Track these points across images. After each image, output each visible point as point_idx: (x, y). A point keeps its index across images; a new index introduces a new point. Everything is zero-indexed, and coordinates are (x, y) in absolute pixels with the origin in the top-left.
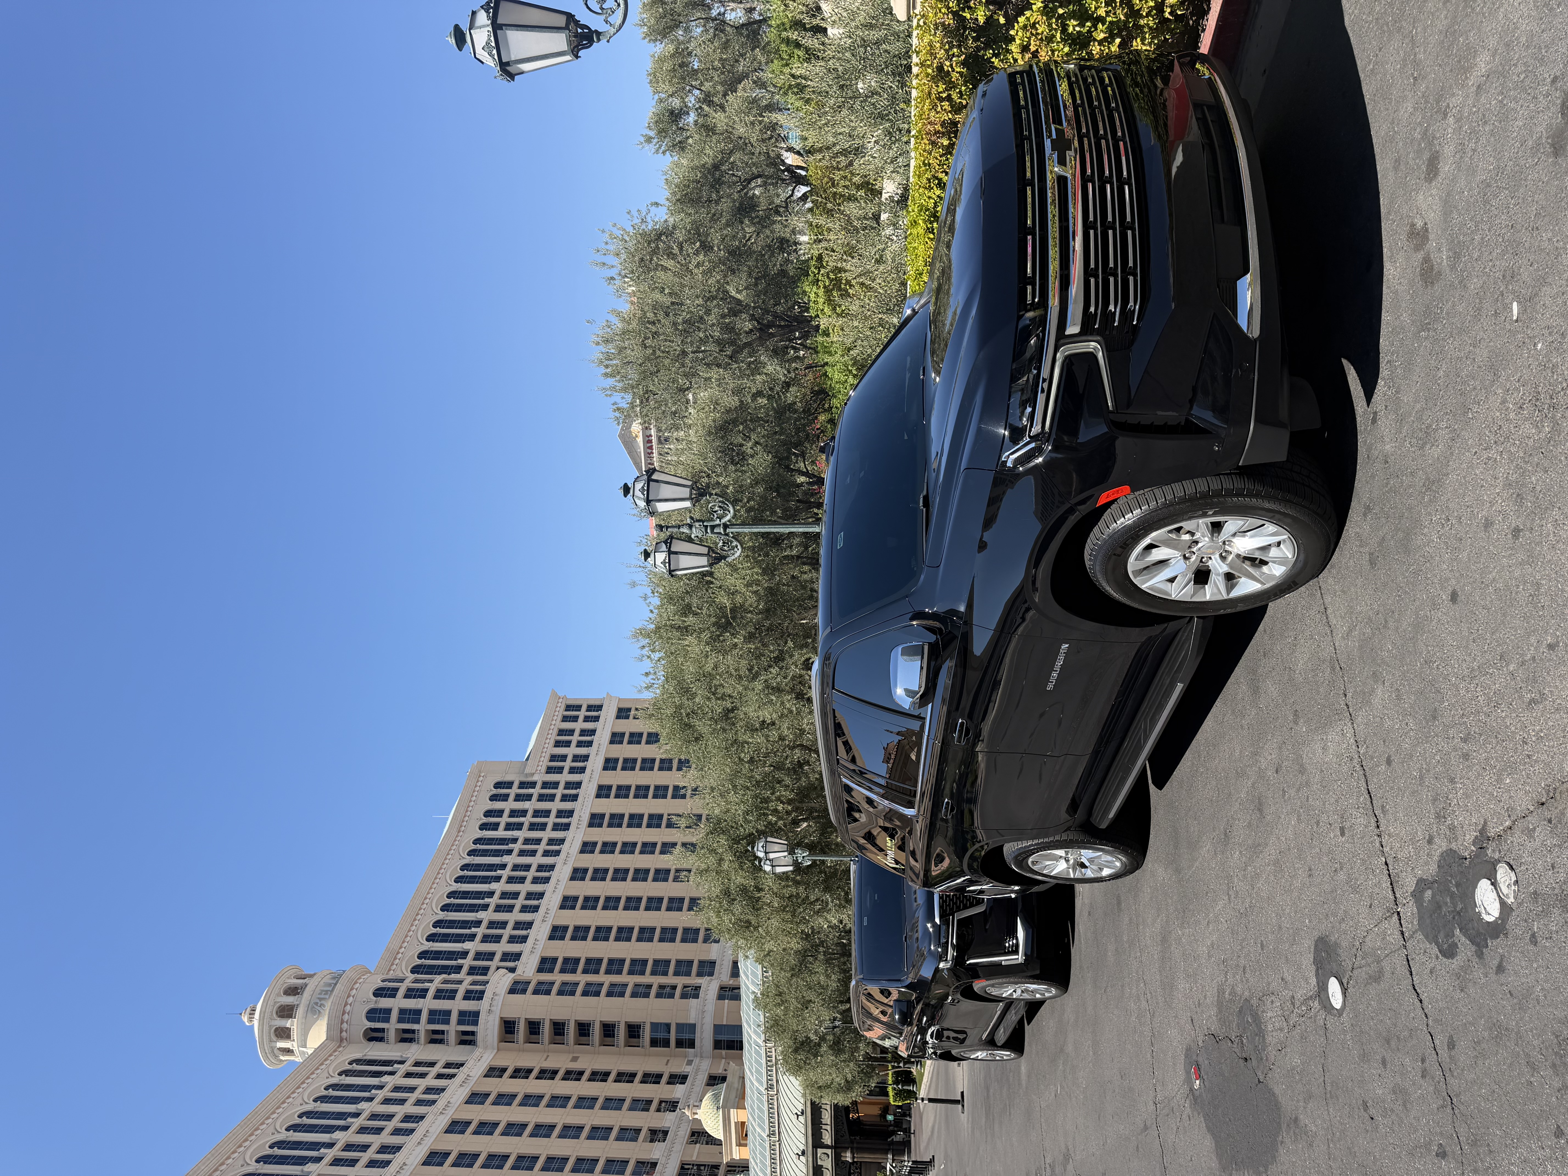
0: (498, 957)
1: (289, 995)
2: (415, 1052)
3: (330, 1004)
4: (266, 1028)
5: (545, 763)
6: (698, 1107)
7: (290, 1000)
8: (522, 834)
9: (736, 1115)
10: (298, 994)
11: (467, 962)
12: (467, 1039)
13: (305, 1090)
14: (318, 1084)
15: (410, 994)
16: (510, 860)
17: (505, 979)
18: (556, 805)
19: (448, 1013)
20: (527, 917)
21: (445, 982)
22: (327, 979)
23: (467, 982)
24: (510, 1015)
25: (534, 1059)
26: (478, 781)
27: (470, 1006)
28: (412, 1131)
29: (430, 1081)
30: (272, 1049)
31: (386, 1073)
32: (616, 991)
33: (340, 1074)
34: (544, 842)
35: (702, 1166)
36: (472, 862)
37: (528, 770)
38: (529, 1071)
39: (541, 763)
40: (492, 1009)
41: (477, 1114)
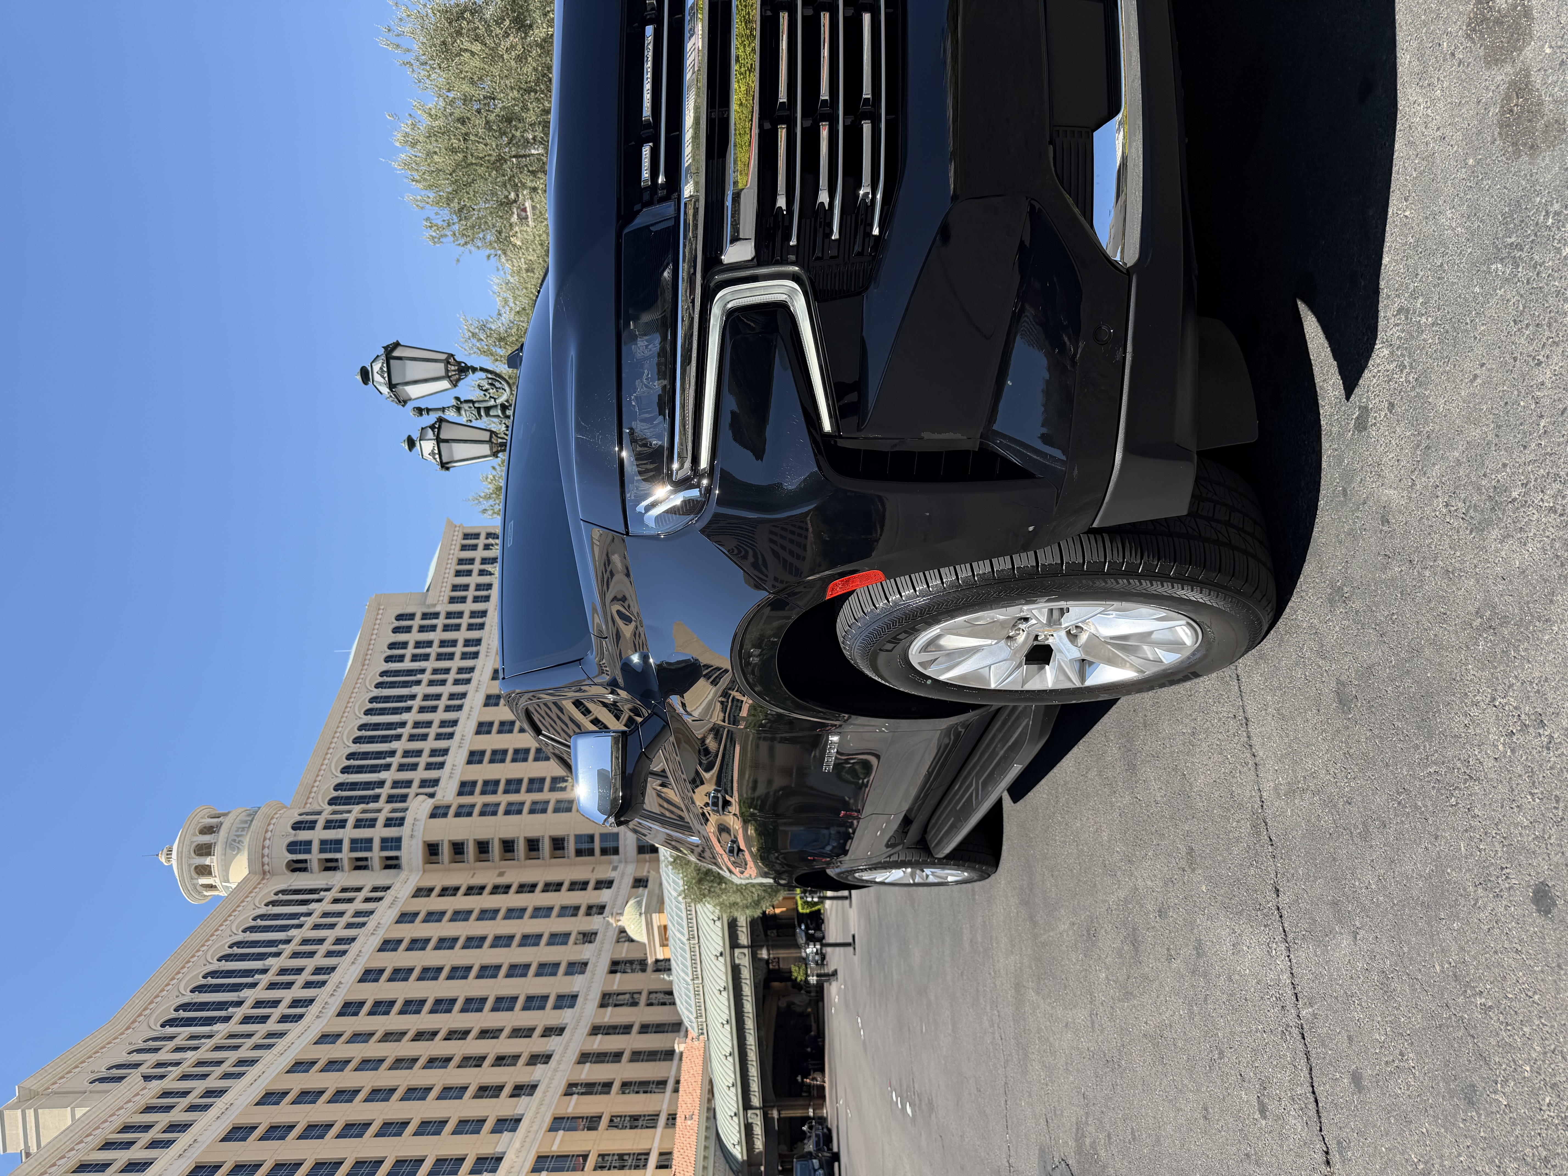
0: (416, 784)
1: (205, 834)
2: (339, 880)
3: (248, 840)
4: (185, 867)
5: (447, 593)
6: (621, 914)
7: (206, 839)
8: (429, 665)
9: (657, 919)
10: (214, 832)
11: (385, 792)
12: (392, 864)
13: (232, 922)
14: (246, 915)
15: (329, 825)
16: (420, 690)
17: (424, 804)
18: (462, 635)
19: (370, 841)
20: (442, 744)
21: (364, 811)
22: (243, 816)
23: (386, 810)
24: (433, 838)
25: (461, 877)
26: (378, 614)
27: (392, 832)
28: (344, 952)
29: (358, 905)
30: (195, 886)
31: (313, 901)
32: (539, 808)
33: (267, 905)
34: (453, 671)
35: (631, 962)
36: (380, 695)
37: (429, 601)
38: (457, 889)
39: (442, 594)
40: (414, 833)
41: (408, 932)
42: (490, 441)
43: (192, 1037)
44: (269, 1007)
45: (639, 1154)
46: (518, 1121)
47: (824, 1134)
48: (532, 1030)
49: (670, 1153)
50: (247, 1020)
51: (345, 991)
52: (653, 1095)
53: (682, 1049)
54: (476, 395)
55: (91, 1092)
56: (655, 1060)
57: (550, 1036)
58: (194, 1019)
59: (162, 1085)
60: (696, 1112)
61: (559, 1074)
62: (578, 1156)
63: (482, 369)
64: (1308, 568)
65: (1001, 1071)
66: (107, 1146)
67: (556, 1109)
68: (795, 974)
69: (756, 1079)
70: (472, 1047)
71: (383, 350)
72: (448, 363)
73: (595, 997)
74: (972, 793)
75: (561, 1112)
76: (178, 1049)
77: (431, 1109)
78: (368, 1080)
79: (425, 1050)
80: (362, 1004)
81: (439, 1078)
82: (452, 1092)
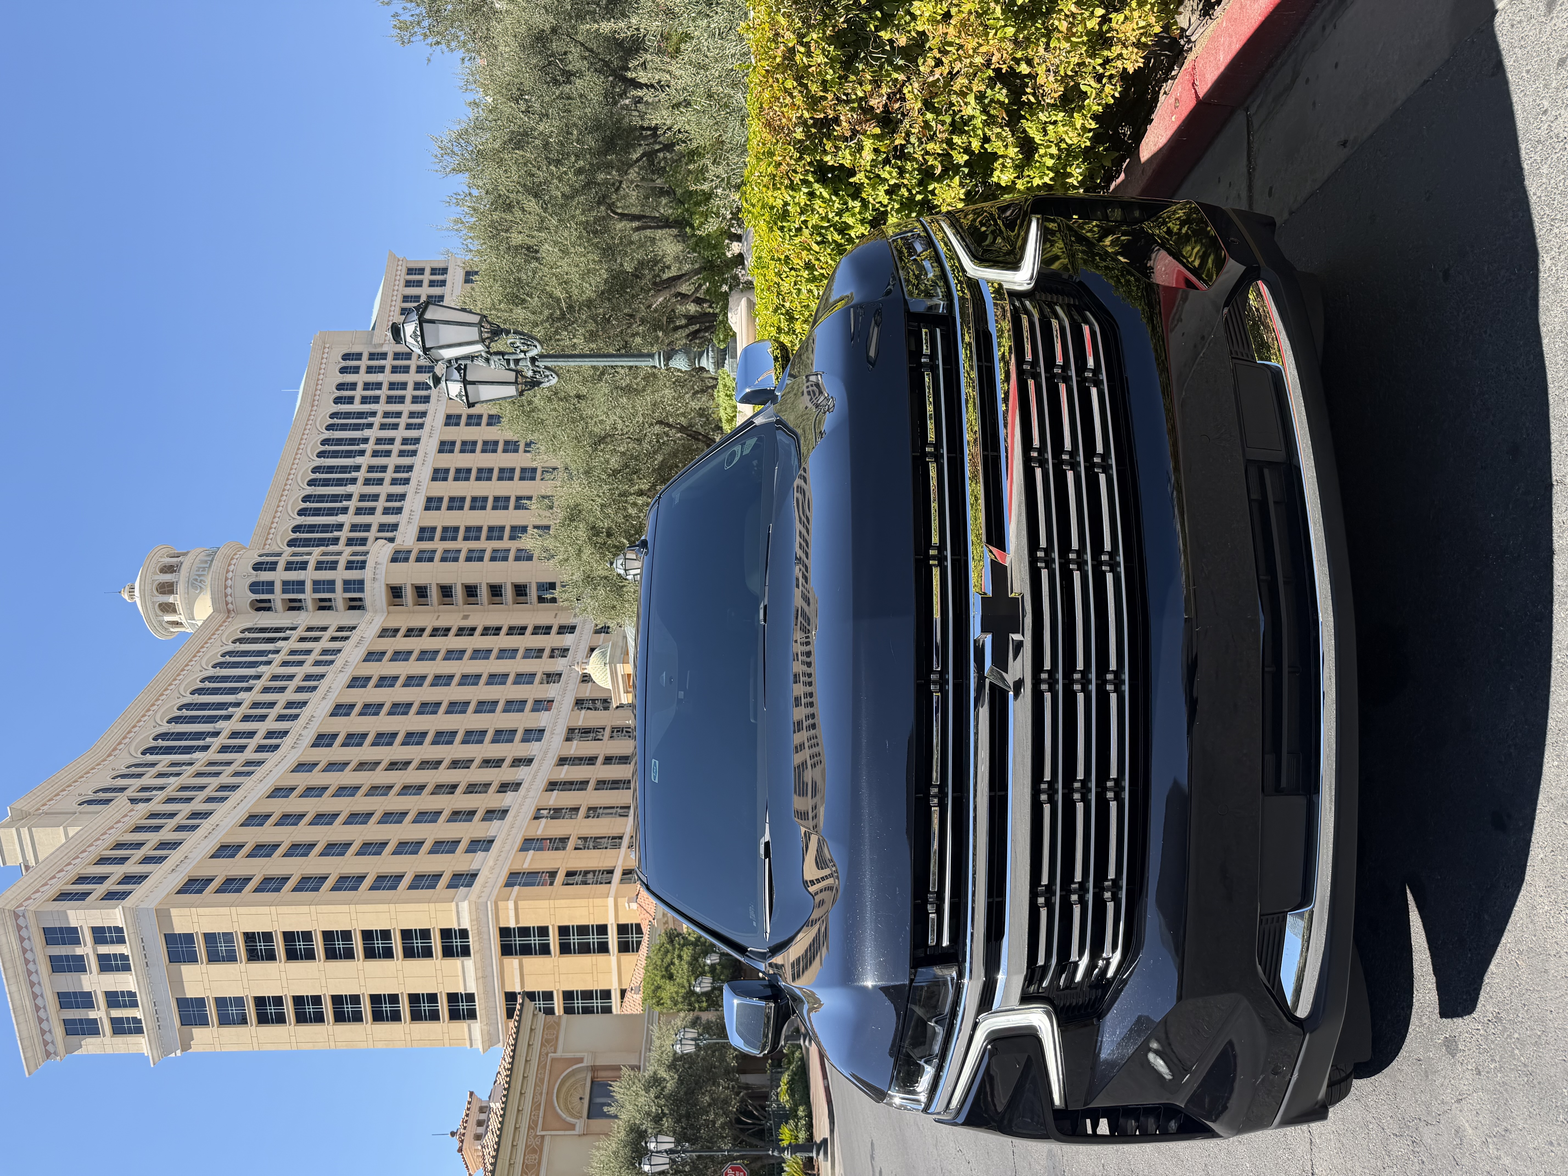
0: (374, 528)
1: (166, 572)
2: (304, 619)
3: (210, 579)
4: (149, 604)
6: (587, 663)
7: (167, 577)
8: (380, 408)
9: (622, 670)
10: (175, 571)
11: (344, 534)
12: (356, 605)
13: (201, 658)
14: (215, 651)
15: (290, 566)
16: (372, 434)
17: (385, 549)
18: (411, 377)
19: (332, 582)
20: (398, 489)
21: (324, 554)
22: (202, 557)
23: (346, 553)
24: (395, 581)
25: (426, 618)
26: (324, 353)
27: (354, 575)
28: (315, 688)
29: (325, 644)
30: (161, 623)
31: (279, 639)
32: (499, 556)
33: (234, 642)
34: (405, 415)
35: (595, 701)
36: (332, 437)
37: (376, 340)
38: (422, 630)
40: (376, 576)
41: (375, 670)
43: (173, 764)
44: (245, 738)
45: (604, 871)
46: (491, 842)
48: (502, 761)
50: (224, 749)
51: (318, 724)
52: (618, 819)
55: (80, 813)
56: (618, 789)
57: (519, 766)
58: (173, 748)
59: (149, 807)
61: (528, 801)
62: (548, 873)
66: (103, 861)
67: (525, 832)
70: (444, 776)
73: (561, 731)
75: (531, 834)
76: (161, 775)
77: (408, 831)
78: (345, 805)
79: (398, 778)
80: (335, 736)
81: (413, 804)
82: (427, 817)
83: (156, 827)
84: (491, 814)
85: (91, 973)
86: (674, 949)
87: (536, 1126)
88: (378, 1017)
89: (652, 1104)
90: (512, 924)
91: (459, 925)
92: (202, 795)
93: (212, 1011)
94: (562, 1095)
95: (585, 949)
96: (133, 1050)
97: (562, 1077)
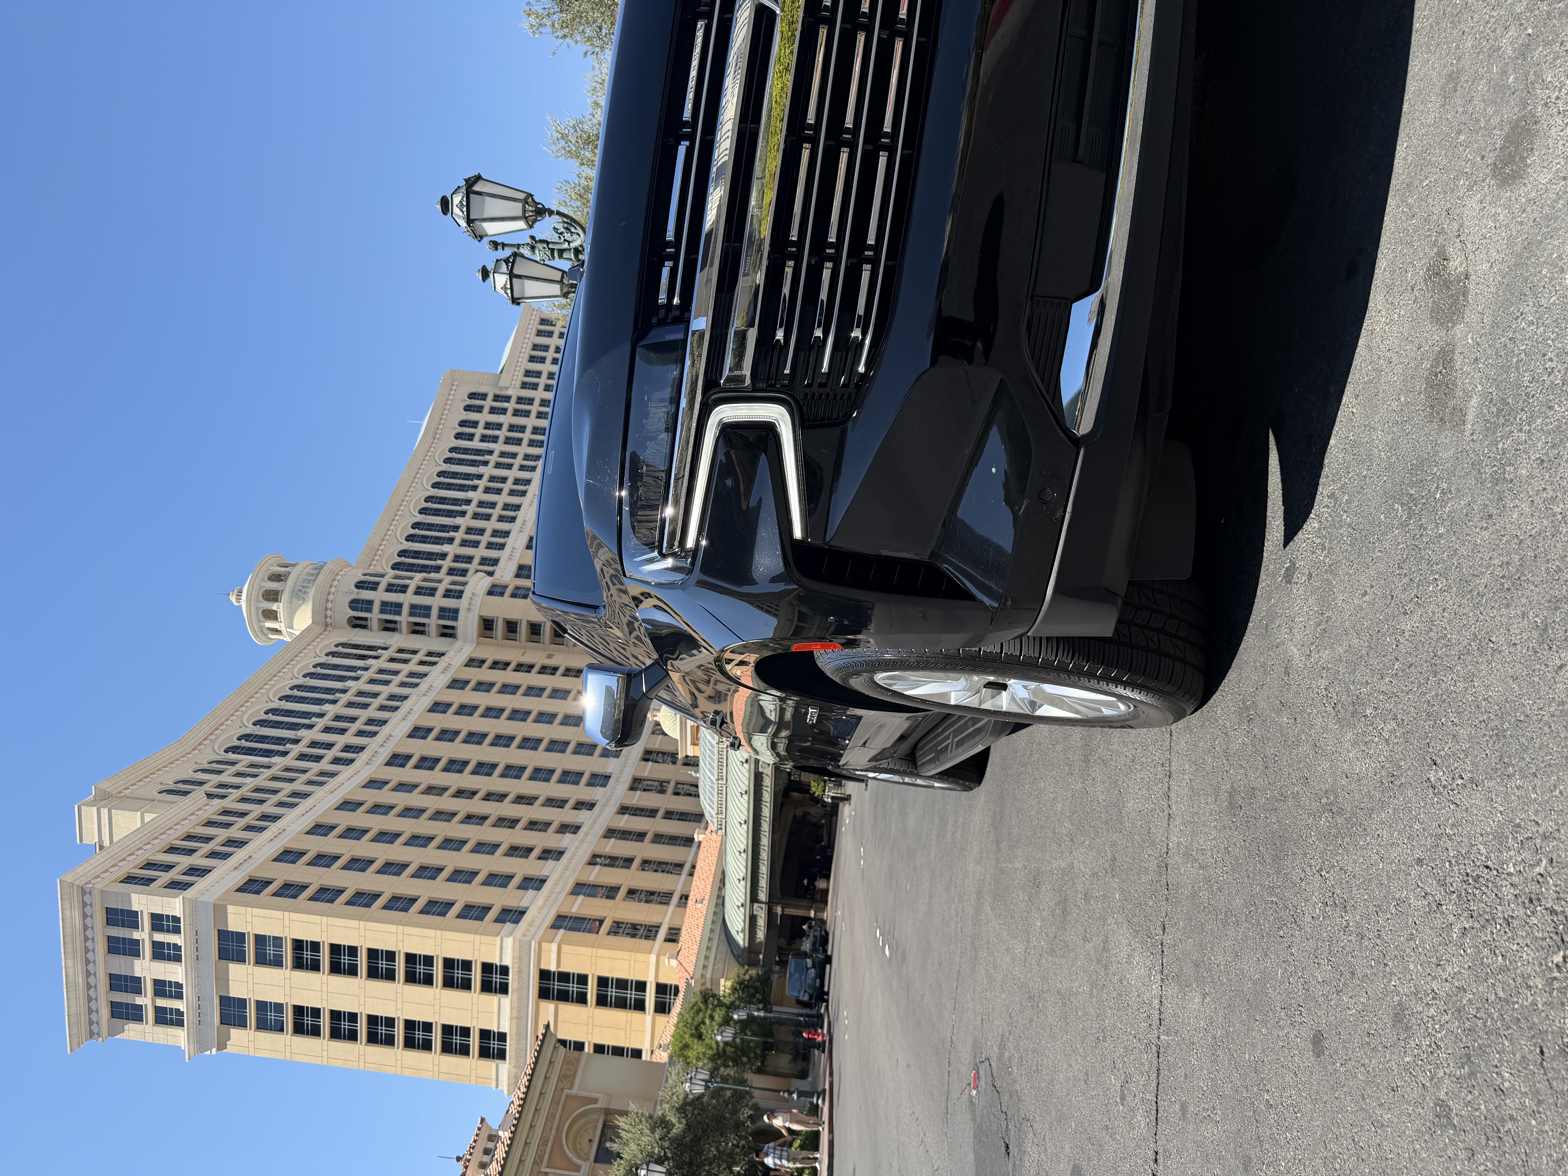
0: (476, 561)
1: (273, 581)
2: (396, 640)
3: (313, 592)
4: (253, 609)
5: (520, 378)
7: (274, 585)
8: (498, 447)
9: (691, 721)
10: (282, 580)
11: (447, 564)
12: (448, 633)
13: (294, 665)
14: (307, 662)
15: (390, 588)
16: (486, 471)
17: (483, 581)
18: (531, 422)
19: (428, 608)
20: (504, 526)
21: (425, 580)
22: (309, 569)
23: (446, 582)
24: (488, 614)
25: (512, 653)
26: (451, 390)
27: (450, 603)
28: (396, 708)
29: (413, 667)
30: (261, 628)
31: (370, 657)
33: (327, 655)
34: (520, 457)
35: (664, 754)
36: (449, 470)
37: (502, 383)
38: (507, 664)
39: (515, 377)
40: (472, 607)
41: (458, 697)
42: (561, 282)
43: (252, 766)
44: (324, 749)
45: (650, 926)
46: (543, 881)
47: (821, 936)
48: (565, 801)
49: (679, 929)
50: (302, 757)
51: (394, 743)
52: (669, 875)
53: (700, 839)
54: (552, 236)
55: (159, 801)
56: (675, 845)
57: (581, 809)
58: (255, 749)
59: (223, 804)
60: (707, 897)
61: (585, 845)
62: (595, 920)
63: (559, 213)
64: (1232, 675)
65: (957, 958)
66: (172, 850)
67: (579, 875)
68: (814, 789)
69: (765, 876)
70: (508, 809)
71: (464, 183)
72: (527, 203)
73: (626, 780)
74: (948, 745)
75: (584, 879)
76: (239, 774)
77: (464, 860)
78: (409, 827)
79: (464, 806)
80: (409, 757)
81: (474, 833)
82: (486, 848)
83: (226, 824)
84: (548, 854)
85: (144, 959)
86: (707, 1009)
87: (542, 1162)
88: (410, 1043)
89: (655, 1145)
90: (553, 968)
91: (501, 961)
92: (274, 799)
93: (251, 1014)
94: (572, 1135)
95: (621, 1004)
96: (171, 1042)
97: (574, 1115)
